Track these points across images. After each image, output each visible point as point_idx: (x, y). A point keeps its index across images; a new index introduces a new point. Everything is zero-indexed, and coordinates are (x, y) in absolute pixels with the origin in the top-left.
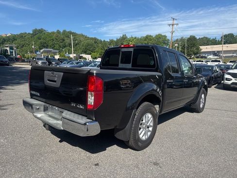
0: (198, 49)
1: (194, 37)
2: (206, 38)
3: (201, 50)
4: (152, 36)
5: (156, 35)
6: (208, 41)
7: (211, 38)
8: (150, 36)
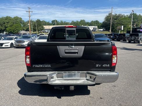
0: (43, 27)
1: (40, 20)
2: (44, 21)
3: (44, 28)
4: (11, 18)
5: (14, 17)
6: (45, 23)
7: (47, 22)
8: (9, 17)
